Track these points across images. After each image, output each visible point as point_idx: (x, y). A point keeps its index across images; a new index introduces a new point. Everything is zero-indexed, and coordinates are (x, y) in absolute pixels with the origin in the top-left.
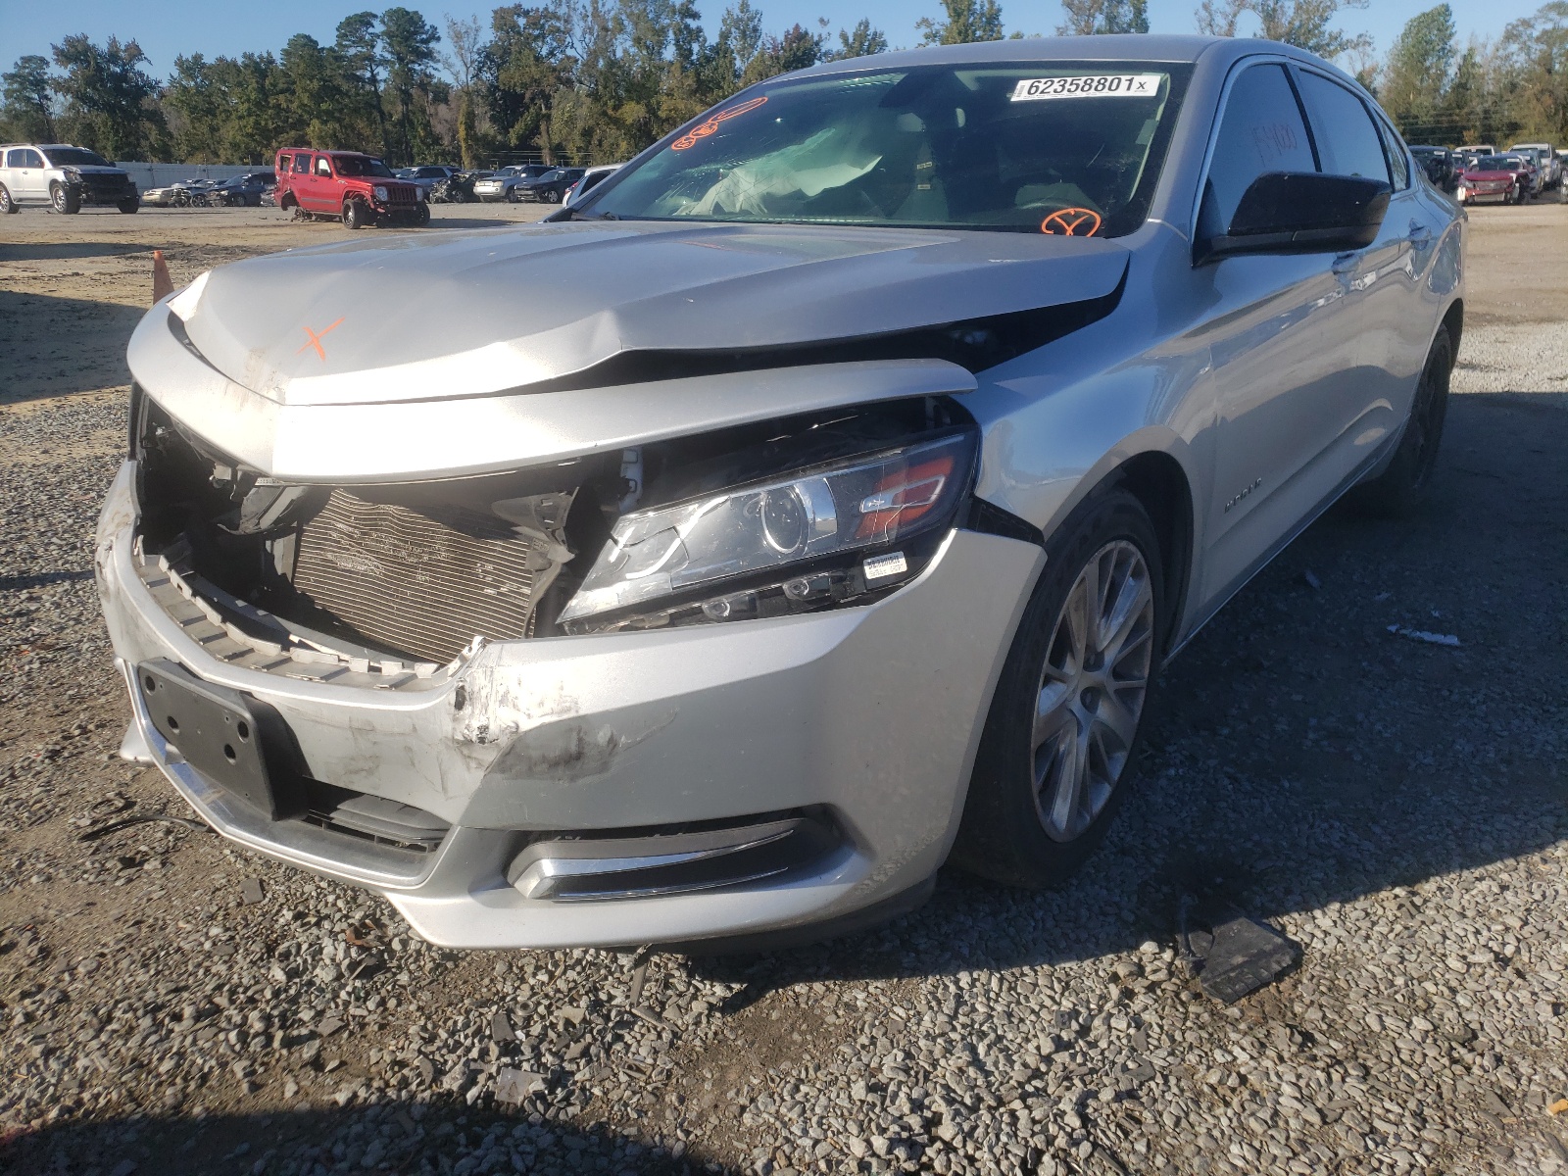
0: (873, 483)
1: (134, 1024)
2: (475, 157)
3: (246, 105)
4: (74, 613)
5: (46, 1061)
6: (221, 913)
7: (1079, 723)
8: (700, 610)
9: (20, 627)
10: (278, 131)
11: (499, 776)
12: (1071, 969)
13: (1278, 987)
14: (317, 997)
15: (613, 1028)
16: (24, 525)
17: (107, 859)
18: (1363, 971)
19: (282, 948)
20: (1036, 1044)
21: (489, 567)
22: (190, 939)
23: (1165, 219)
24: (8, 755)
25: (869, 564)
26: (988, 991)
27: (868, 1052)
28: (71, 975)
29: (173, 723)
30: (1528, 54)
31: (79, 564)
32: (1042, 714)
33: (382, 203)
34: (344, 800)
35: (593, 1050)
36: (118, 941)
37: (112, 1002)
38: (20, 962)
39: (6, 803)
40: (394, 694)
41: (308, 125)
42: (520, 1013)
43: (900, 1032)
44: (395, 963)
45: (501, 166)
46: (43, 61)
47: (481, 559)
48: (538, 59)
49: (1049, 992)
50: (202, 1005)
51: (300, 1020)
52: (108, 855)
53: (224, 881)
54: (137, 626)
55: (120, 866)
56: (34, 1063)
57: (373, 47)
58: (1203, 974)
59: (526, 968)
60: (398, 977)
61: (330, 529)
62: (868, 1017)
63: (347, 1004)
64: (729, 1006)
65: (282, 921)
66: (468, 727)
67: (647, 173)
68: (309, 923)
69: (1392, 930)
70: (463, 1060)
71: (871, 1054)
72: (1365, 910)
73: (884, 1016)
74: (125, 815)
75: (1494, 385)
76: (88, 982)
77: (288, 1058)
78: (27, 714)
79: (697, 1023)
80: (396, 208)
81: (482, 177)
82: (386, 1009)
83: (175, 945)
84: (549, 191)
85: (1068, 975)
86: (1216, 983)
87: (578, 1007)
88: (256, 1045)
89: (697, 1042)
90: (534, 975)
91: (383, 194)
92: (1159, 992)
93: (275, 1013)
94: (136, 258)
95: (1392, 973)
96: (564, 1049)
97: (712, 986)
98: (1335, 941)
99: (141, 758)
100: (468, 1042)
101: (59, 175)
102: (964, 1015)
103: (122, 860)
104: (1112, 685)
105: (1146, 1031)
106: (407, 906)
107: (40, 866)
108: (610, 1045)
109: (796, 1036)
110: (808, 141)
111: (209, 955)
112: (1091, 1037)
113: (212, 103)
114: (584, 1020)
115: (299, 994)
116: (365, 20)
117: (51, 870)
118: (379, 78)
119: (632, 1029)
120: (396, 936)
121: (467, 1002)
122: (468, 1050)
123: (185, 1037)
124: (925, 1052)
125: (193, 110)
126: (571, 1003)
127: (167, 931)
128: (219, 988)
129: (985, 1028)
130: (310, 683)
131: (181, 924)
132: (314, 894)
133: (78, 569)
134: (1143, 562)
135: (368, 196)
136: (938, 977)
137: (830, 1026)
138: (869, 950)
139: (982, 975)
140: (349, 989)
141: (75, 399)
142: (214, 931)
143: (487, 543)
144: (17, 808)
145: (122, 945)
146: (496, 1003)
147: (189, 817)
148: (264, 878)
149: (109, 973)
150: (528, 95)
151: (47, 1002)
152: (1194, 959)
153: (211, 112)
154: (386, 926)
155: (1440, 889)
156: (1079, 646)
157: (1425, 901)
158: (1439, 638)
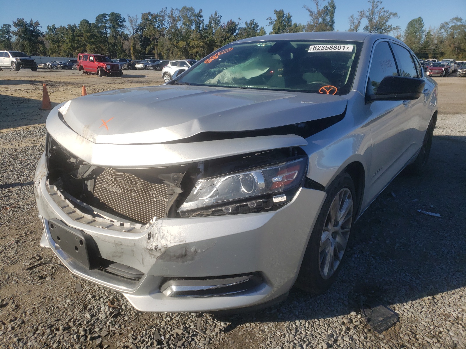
0: (276, 173)
1: (45, 331)
2: (135, 56)
3: (69, 40)
4: (22, 196)
5: (18, 343)
6: (70, 295)
7: (331, 243)
8: (222, 210)
9: (6, 200)
10: (78, 47)
11: (161, 260)
12: (330, 320)
13: (394, 328)
14: (100, 324)
15: (191, 336)
16: (6, 168)
17: (35, 276)
18: (420, 323)
19: (89, 307)
20: (321, 345)
21: (154, 192)
22: (61, 303)
23: (357, 89)
24: (4, 242)
25: (274, 198)
26: (305, 327)
27: (270, 346)
28: (25, 314)
29: (59, 238)
30: (447, 33)
31: (23, 181)
32: (322, 242)
33: (109, 70)
34: (111, 264)
35: (185, 344)
36: (39, 304)
37: (38, 324)
38: (9, 310)
39: (4, 257)
40: (128, 234)
41: (87, 46)
42: (162, 330)
43: (279, 340)
44: (123, 313)
45: (144, 59)
46: (9, 26)
47: (152, 190)
48: (154, 28)
49: (324, 328)
50: (65, 325)
51: (95, 331)
52: (35, 275)
53: (70, 284)
54: (48, 207)
55: (38, 279)
56: (15, 344)
57: (106, 23)
58: (370, 323)
59: (163, 316)
60: (124, 318)
61: (106, 178)
62: (269, 335)
63: (109, 326)
64: (226, 330)
65: (88, 298)
66: (152, 245)
67: (197, 70)
68: (97, 299)
69: (428, 310)
70: (146, 346)
71: (271, 347)
72: (419, 303)
73: (274, 334)
74: (40, 262)
75: (442, 133)
76: (30, 317)
77: (92, 344)
78: (9, 229)
79: (217, 335)
80: (112, 71)
81: (138, 62)
82: (121, 328)
83: (56, 305)
84: (157, 67)
85: (329, 322)
86: (375, 326)
87: (180, 329)
88: (82, 339)
89: (217, 342)
90: (166, 318)
91: (109, 67)
92: (358, 329)
93: (88, 329)
94: (36, 85)
95: (430, 324)
96: (176, 343)
97: (220, 323)
98: (411, 313)
99: (47, 247)
100: (147, 340)
101: (14, 60)
102: (298, 335)
103: (39, 277)
104: (341, 231)
105: (355, 342)
106: (130, 298)
107: (15, 278)
108: (191, 342)
109: (247, 341)
110: (246, 62)
111: (67, 309)
112: (338, 343)
113: (59, 39)
114: (182, 334)
115: (94, 323)
116: (104, 16)
117: (18, 280)
118: (108, 32)
119: (197, 337)
120: (123, 304)
121: (146, 326)
122: (147, 342)
123: (60, 336)
124: (287, 347)
125: (53, 41)
126: (178, 328)
127: (54, 300)
128: (70, 320)
129: (305, 339)
130: (102, 229)
131: (58, 298)
132: (98, 289)
133: (23, 182)
134: (351, 194)
135: (105, 68)
136: (289, 322)
137: (257, 337)
138: (268, 312)
139: (303, 322)
140: (110, 321)
141: (20, 128)
142: (68, 301)
143: (154, 185)
144: (7, 259)
145: (40, 305)
146: (155, 327)
147: (58, 263)
148: (82, 284)
149: (36, 314)
150: (151, 39)
151: (18, 323)
152: (367, 318)
153: (58, 41)
154: (120, 300)
155: (442, 297)
156: (332, 220)
157: (438, 301)
158: (434, 214)
